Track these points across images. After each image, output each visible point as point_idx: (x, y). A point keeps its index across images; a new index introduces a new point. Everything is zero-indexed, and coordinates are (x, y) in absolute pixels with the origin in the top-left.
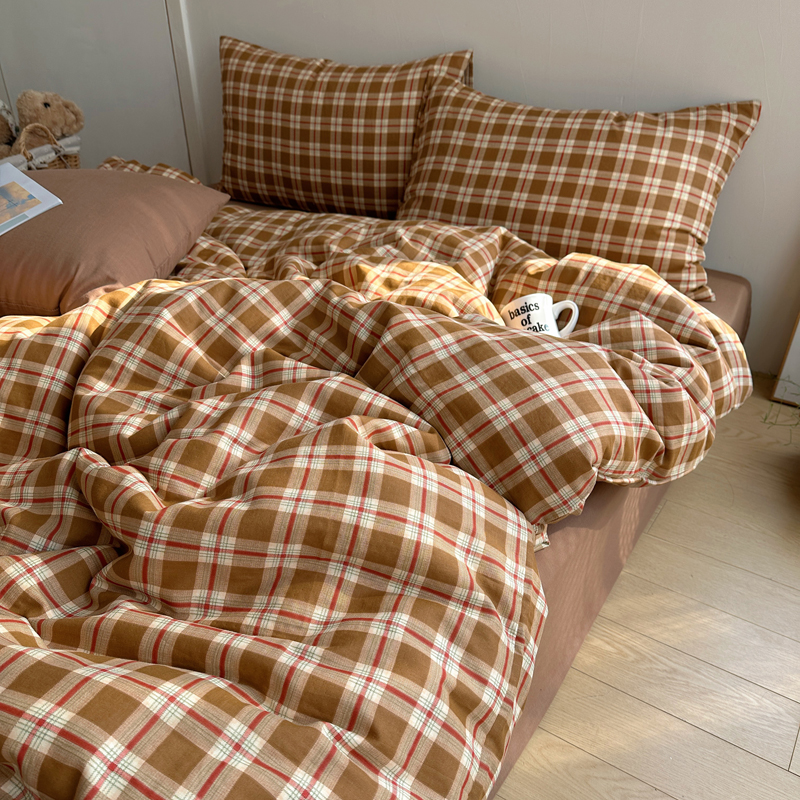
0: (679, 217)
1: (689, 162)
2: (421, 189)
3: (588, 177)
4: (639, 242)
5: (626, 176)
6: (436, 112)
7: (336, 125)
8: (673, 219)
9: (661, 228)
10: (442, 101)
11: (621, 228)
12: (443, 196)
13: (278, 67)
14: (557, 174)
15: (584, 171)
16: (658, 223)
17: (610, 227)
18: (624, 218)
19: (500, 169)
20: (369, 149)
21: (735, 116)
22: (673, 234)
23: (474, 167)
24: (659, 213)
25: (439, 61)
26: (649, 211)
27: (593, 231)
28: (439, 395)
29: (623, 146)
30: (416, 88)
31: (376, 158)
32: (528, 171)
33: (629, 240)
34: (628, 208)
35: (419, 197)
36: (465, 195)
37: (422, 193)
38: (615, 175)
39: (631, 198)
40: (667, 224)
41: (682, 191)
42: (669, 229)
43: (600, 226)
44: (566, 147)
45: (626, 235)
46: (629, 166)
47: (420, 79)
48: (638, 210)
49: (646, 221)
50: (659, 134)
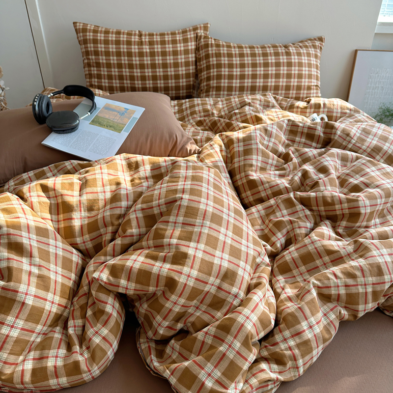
0: (315, 81)
1: (313, 61)
2: (213, 83)
3: (284, 70)
4: (306, 92)
5: (297, 68)
6: (208, 51)
7: (159, 60)
8: (314, 82)
9: (312, 86)
10: (210, 46)
11: (299, 88)
12: (226, 85)
13: (118, 36)
14: (272, 70)
15: (282, 68)
16: (310, 84)
17: (295, 88)
18: (299, 84)
19: (248, 71)
20: (176, 69)
21: (319, 42)
22: (315, 87)
23: (237, 71)
24: (310, 80)
25: (199, 29)
26: (307, 80)
27: (289, 90)
28: (368, 147)
29: (293, 57)
30: (193, 41)
31: (180, 73)
32: (260, 71)
33: (302, 92)
34: (300, 80)
35: (213, 87)
36: (236, 83)
37: (215, 85)
38: (293, 68)
39: (300, 76)
40: (313, 84)
41: (314, 71)
42: (313, 86)
43: (292, 88)
44: (272, 59)
45: (301, 90)
46: (297, 64)
47: (194, 37)
48: (303, 80)
49: (307, 84)
50: (302, 51)
